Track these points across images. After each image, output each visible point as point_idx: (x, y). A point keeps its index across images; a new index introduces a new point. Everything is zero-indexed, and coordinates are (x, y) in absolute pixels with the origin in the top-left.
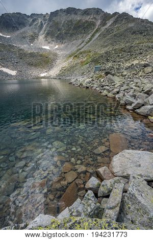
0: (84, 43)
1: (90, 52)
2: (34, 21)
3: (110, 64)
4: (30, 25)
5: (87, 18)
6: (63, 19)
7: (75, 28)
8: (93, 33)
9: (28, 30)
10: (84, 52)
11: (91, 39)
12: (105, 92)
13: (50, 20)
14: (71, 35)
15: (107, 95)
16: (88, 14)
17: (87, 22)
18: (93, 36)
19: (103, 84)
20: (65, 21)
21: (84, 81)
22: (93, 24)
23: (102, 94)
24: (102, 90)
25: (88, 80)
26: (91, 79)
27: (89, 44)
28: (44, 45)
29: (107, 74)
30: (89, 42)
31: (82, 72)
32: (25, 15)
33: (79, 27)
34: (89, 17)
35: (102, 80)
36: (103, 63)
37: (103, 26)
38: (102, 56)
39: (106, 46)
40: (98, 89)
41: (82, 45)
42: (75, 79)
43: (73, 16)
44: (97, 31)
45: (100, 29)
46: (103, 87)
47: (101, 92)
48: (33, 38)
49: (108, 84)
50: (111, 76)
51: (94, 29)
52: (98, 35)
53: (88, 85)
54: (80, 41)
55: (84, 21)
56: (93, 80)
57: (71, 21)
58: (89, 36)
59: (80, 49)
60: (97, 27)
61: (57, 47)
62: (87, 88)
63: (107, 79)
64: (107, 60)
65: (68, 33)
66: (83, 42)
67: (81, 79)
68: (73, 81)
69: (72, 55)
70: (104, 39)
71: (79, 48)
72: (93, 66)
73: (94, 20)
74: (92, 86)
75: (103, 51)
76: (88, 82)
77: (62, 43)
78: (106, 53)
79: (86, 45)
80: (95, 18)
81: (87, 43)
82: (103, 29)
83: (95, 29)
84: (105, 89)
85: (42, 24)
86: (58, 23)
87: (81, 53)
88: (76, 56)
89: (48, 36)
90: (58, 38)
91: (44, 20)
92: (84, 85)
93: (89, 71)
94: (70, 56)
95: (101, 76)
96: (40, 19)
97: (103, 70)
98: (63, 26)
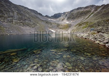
0: (85, 19)
1: (88, 22)
2: (64, 15)
3: (100, 27)
6: (76, 12)
7: (80, 14)
8: (89, 15)
9: (62, 18)
10: (85, 23)
11: (88, 17)
12: (97, 42)
13: (70, 13)
14: (79, 17)
15: (99, 44)
16: (87, 8)
17: (86, 11)
18: (90, 16)
19: (96, 37)
21: (84, 35)
22: (90, 11)
23: (95, 43)
24: (95, 40)
25: (86, 35)
26: (88, 35)
27: (87, 19)
29: (98, 32)
30: (87, 18)
31: (83, 31)
33: (83, 13)
35: (95, 35)
36: (96, 27)
38: (95, 24)
39: (98, 19)
40: (92, 40)
41: (84, 20)
42: (79, 34)
43: (80, 10)
44: (92, 13)
45: (94, 12)
46: (96, 38)
47: (94, 41)
48: (63, 20)
49: (99, 37)
50: (102, 34)
51: (90, 13)
52: (92, 15)
54: (83, 19)
56: (89, 35)
58: (88, 16)
62: (86, 38)
63: (99, 35)
64: (99, 25)
65: (77, 16)
67: (82, 35)
68: (78, 35)
69: (78, 24)
70: (96, 16)
71: (82, 21)
72: (90, 29)
74: (88, 38)
75: (96, 21)
76: (86, 36)
77: (74, 20)
78: (98, 22)
80: (91, 9)
81: (86, 19)
82: (95, 12)
84: (97, 40)
85: (67, 15)
86: (73, 14)
87: (83, 23)
88: (80, 25)
89: (69, 19)
90: (72, 19)
91: (68, 14)
92: (84, 37)
93: (87, 31)
94: (77, 25)
95: (94, 33)
96: (66, 14)
97: (96, 30)
98: (75, 14)
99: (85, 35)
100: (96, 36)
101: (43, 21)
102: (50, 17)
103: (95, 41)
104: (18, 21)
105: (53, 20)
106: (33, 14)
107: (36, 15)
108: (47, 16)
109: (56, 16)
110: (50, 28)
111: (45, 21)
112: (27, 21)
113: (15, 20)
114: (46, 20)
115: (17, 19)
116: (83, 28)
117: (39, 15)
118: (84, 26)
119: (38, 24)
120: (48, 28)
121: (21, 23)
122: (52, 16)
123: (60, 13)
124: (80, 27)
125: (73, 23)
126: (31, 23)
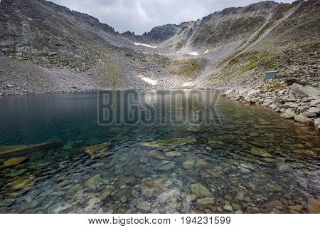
0: (247, 43)
1: (256, 53)
2: (183, 29)
3: (295, 68)
4: (179, 34)
5: (252, 14)
6: (218, 21)
7: (232, 29)
8: (260, 30)
9: (175, 39)
10: (247, 54)
11: (257, 37)
12: (288, 113)
13: (201, 25)
14: (228, 37)
15: (293, 118)
16: (252, 10)
17: (250, 18)
18: (261, 33)
19: (284, 98)
21: (247, 92)
22: (262, 20)
23: (282, 115)
24: (281, 108)
25: (253, 92)
26: (259, 91)
27: (255, 43)
28: (192, 51)
29: (290, 82)
30: (254, 41)
31: (243, 80)
33: (240, 25)
34: (254, 13)
35: (281, 92)
36: (281, 66)
37: (278, 19)
38: (279, 58)
39: (285, 43)
40: (273, 106)
41: (244, 46)
42: (232, 90)
43: (231, 16)
44: (268, 26)
45: (272, 23)
46: (283, 102)
47: (279, 112)
48: (180, 46)
49: (293, 99)
50: (300, 87)
51: (262, 25)
52: (268, 31)
53: (253, 99)
54: (240, 42)
55: (246, 18)
56: (262, 92)
57: (228, 21)
58: (255, 34)
59: (240, 51)
60: (267, 22)
61: (207, 51)
62: (252, 103)
63: (291, 91)
64: (289, 62)
65: (224, 35)
66: (244, 42)
67: (241, 91)
68: (228, 92)
69: (228, 59)
70: (280, 35)
71: (239, 49)
72: (263, 72)
73: (261, 15)
74: (260, 100)
75: (280, 50)
76: (254, 95)
77: (215, 47)
78: (286, 52)
79: (249, 45)
80: (263, 13)
81: (251, 43)
82: (277, 23)
83: (265, 25)
84: (287, 107)
85: (191, 30)
86: (210, 27)
87: (241, 56)
88: (234, 60)
89: (198, 42)
90: (209, 41)
91: (195, 26)
92: (247, 98)
93: (255, 79)
94: (225, 61)
95: (278, 86)
96: (190, 27)
97: (281, 77)
98: (217, 29)
99: (249, 93)
100: (284, 93)
101: (115, 48)
102: (138, 38)
103: (282, 110)
104: (34, 51)
105: (148, 46)
106: (83, 26)
107: (92, 29)
108: (128, 34)
109: (159, 34)
110: (141, 71)
111: (124, 49)
112: (62, 51)
113: (23, 48)
114: (125, 46)
115: (29, 45)
116: (243, 70)
117: (105, 30)
118: (245, 64)
119: (100, 60)
120: (134, 73)
121: (44, 55)
122: (145, 34)
123: (170, 25)
124: (233, 67)
125: (213, 54)
126: (78, 57)
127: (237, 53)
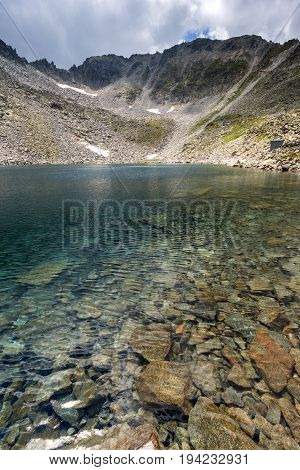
0: (225, 100)
1: (239, 116)
2: (135, 67)
4: (129, 75)
5: (233, 55)
8: (241, 82)
9: (125, 84)
10: (228, 117)
11: (238, 93)
13: (162, 63)
14: (200, 88)
16: (234, 48)
17: (230, 62)
18: (243, 86)
20: (188, 65)
22: (244, 66)
27: (235, 101)
28: (151, 107)
30: (234, 98)
32: (122, 57)
33: (216, 72)
34: (235, 53)
37: (264, 67)
41: (222, 104)
43: (204, 53)
44: (251, 77)
45: (256, 73)
48: (132, 96)
51: (244, 74)
52: (252, 85)
54: (217, 97)
55: (225, 61)
57: (201, 62)
58: (235, 88)
59: (217, 112)
60: (251, 71)
61: (172, 108)
65: (194, 85)
66: (222, 99)
69: (203, 122)
71: (215, 109)
73: (245, 58)
77: (182, 102)
79: (227, 104)
80: (247, 54)
81: (230, 100)
82: (263, 73)
83: (247, 75)
86: (175, 69)
87: (221, 119)
90: (175, 93)
91: (153, 64)
94: (199, 125)
96: (145, 64)
98: (185, 73)
105: (82, 92)
109: (98, 72)
110: (81, 135)
114: (45, 88)
118: (227, 131)
122: (74, 68)
123: (113, 56)
125: (181, 113)
127: (213, 114)
